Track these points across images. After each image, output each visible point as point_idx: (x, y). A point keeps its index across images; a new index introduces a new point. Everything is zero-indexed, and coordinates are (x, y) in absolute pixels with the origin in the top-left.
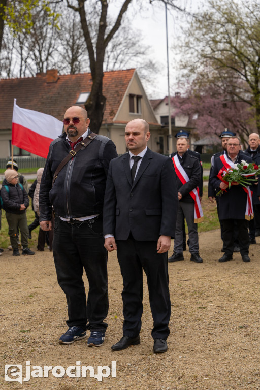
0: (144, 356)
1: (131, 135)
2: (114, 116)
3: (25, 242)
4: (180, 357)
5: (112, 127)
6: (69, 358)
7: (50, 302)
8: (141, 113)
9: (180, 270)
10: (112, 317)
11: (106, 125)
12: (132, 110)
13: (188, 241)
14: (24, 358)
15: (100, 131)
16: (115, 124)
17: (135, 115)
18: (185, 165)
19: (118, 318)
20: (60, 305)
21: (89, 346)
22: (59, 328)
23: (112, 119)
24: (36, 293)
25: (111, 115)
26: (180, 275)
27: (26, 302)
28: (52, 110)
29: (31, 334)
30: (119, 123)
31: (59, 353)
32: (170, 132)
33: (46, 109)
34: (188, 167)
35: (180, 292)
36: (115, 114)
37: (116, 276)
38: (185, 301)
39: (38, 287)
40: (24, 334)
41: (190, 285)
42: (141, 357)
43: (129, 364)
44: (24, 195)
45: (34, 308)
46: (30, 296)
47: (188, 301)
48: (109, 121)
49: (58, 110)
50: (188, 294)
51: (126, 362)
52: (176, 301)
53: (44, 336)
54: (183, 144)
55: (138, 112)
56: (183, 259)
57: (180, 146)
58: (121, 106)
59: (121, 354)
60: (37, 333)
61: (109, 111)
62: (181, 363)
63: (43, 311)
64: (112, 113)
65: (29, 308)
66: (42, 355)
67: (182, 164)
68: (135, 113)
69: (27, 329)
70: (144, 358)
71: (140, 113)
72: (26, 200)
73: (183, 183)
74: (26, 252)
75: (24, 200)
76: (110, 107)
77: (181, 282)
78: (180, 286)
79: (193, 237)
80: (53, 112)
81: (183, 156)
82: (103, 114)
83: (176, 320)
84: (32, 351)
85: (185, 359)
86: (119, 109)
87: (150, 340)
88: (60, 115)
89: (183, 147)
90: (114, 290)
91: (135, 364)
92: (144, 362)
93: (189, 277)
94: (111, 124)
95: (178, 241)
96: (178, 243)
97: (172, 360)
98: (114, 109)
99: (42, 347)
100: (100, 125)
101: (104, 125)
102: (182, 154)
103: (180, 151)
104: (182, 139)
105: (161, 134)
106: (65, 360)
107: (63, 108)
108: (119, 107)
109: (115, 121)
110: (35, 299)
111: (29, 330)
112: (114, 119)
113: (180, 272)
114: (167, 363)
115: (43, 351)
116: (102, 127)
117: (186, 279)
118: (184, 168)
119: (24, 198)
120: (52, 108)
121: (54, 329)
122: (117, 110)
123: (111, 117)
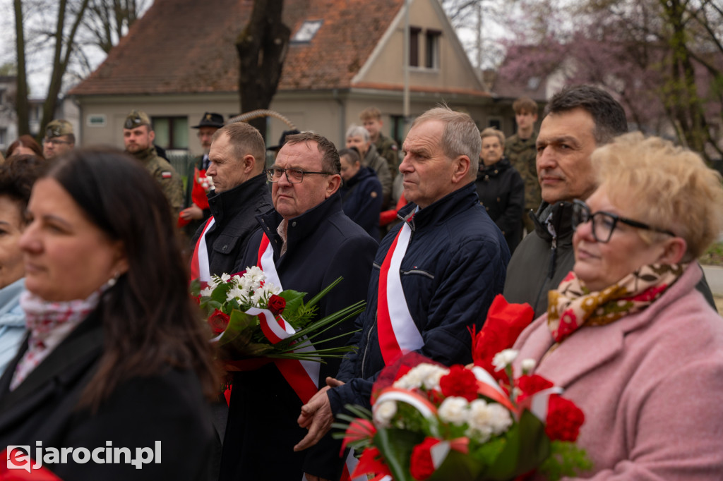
2: (357, 72)
5: (350, 96)
8: (439, 67)
11: (335, 92)
15: (273, 105)
16: (355, 90)
17: (421, 73)
23: (351, 78)
25: (350, 71)
36: (360, 68)
48: (343, 83)
55: (429, 64)
58: (377, 51)
61: (349, 62)
64: (355, 66)
68: (422, 68)
71: (435, 69)
76: (354, 52)
86: (373, 57)
94: (346, 91)
98: (360, 56)
101: (330, 91)
105: (493, 114)
108: (371, 51)
109: (357, 83)
112: (357, 79)
122: (366, 59)
123: (350, 74)
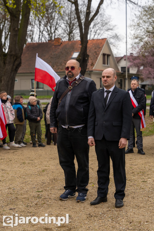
0: (109, 209)
1: (105, 77)
2: (94, 66)
3: (40, 139)
4: (131, 210)
5: (92, 73)
6: (65, 209)
7: (54, 175)
8: (110, 65)
9: (131, 159)
10: (91, 185)
11: (89, 72)
12: (104, 63)
13: (137, 142)
14: (39, 207)
16: (94, 71)
17: (106, 66)
18: (136, 96)
19: (94, 186)
20: (60, 177)
21: (77, 202)
22: (59, 190)
23: (92, 68)
24: (46, 169)
25: (92, 66)
26: (131, 162)
27: (40, 174)
28: (57, 62)
29: (43, 193)
30: (96, 71)
31: (59, 205)
32: (127, 77)
33: (54, 61)
34: (138, 97)
35: (131, 172)
36: (94, 65)
37: (93, 161)
38: (134, 177)
39: (47, 166)
40: (39, 193)
41: (137, 167)
42: (108, 209)
43: (101, 213)
44: (40, 112)
45: (45, 178)
46: (43, 171)
47: (136, 177)
48: (90, 69)
49: (60, 62)
50: (136, 173)
51: (99, 212)
52: (129, 177)
53: (51, 195)
54: (135, 84)
55: (107, 64)
56: (133, 152)
57: (133, 85)
58: (97, 60)
59: (96, 207)
60: (47, 193)
61: (91, 63)
62: (132, 214)
63: (50, 180)
64: (93, 65)
65: (42, 178)
66: (50, 206)
67: (134, 96)
68: (106, 65)
69: (40, 190)
70: (110, 210)
71: (109, 65)
72: (41, 114)
73: (134, 107)
74: (41, 145)
75: (40, 115)
76: (91, 61)
77: (132, 165)
78: (131, 168)
79: (139, 139)
80: (57, 63)
81: (135, 91)
82: (87, 65)
83: (129, 188)
84: (44, 203)
85: (134, 211)
86: (97, 62)
87: (113, 200)
88: (62, 65)
89: (135, 85)
90: (92, 169)
91: (104, 214)
92: (109, 212)
93: (137, 163)
94: (92, 71)
95: (131, 142)
96: (131, 143)
97: (126, 212)
98: (93, 62)
99: (50, 201)
100: (85, 71)
101: (88, 71)
102: (134, 90)
103: (133, 88)
104: (134, 81)
105: (121, 77)
106: (63, 209)
107: (64, 61)
108: (96, 61)
109: (94, 69)
110: (45, 173)
111: (42, 191)
112: (94, 68)
113: (131, 160)
114: (123, 213)
115: (50, 203)
116: (86, 73)
117: (135, 164)
118: (135, 98)
119: (40, 113)
120: (57, 61)
121: (57, 191)
122: (95, 63)
123: (92, 67)
